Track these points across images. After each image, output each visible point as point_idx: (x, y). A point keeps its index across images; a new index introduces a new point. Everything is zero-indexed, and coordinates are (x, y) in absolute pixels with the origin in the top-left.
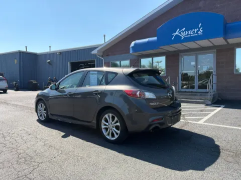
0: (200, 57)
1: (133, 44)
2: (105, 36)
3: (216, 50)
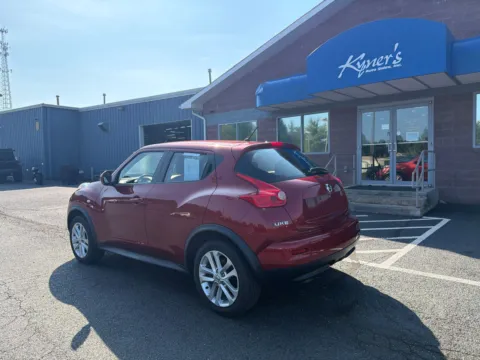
1: (260, 90)
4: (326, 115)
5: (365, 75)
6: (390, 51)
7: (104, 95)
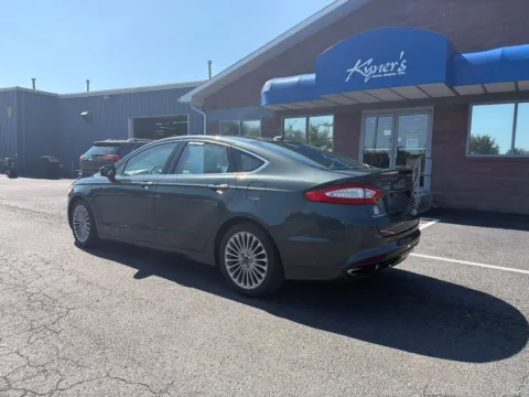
0: (403, 119)
1: (267, 86)
2: (210, 63)
3: (432, 107)
4: (330, 119)
5: (371, 80)
6: (396, 58)
7: (88, 82)
